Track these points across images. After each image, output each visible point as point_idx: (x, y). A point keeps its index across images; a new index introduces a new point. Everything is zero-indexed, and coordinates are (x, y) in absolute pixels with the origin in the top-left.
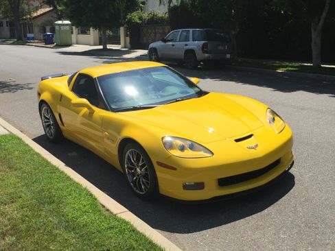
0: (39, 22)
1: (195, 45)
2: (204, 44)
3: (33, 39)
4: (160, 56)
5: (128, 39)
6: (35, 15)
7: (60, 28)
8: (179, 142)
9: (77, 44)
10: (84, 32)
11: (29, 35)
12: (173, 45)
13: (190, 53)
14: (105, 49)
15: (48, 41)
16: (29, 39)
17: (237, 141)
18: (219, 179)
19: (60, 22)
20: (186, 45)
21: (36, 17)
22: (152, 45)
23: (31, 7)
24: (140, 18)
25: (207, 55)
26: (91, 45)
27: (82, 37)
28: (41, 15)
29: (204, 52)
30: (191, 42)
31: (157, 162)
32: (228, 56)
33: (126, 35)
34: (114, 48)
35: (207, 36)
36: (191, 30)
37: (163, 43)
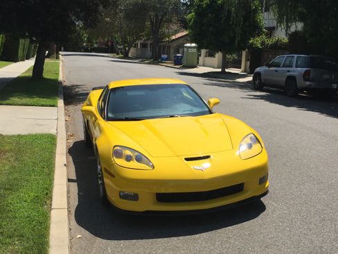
0: (174, 45)
1: (298, 71)
2: (306, 71)
3: (167, 59)
4: (263, 81)
5: (248, 63)
6: (174, 37)
7: (188, 50)
8: (128, 152)
9: (204, 66)
10: (211, 55)
11: (163, 56)
12: (276, 71)
13: (291, 79)
14: (223, 72)
15: (178, 62)
16: (163, 59)
17: (187, 159)
18: (157, 194)
19: (188, 45)
20: (289, 71)
21: (174, 40)
22: (258, 70)
23: (170, 31)
24: (262, 44)
25: (308, 83)
26: (214, 68)
27: (209, 60)
28: (179, 38)
29: (305, 79)
30: (294, 68)
31: (105, 168)
32: (335, 86)
33: (247, 60)
34: (232, 72)
35: (311, 64)
36: (296, 56)
37: (267, 68)
